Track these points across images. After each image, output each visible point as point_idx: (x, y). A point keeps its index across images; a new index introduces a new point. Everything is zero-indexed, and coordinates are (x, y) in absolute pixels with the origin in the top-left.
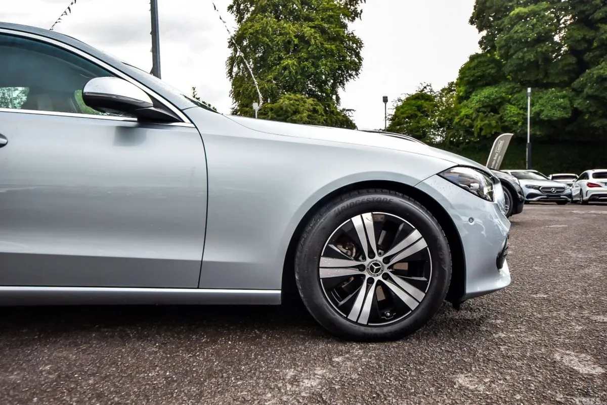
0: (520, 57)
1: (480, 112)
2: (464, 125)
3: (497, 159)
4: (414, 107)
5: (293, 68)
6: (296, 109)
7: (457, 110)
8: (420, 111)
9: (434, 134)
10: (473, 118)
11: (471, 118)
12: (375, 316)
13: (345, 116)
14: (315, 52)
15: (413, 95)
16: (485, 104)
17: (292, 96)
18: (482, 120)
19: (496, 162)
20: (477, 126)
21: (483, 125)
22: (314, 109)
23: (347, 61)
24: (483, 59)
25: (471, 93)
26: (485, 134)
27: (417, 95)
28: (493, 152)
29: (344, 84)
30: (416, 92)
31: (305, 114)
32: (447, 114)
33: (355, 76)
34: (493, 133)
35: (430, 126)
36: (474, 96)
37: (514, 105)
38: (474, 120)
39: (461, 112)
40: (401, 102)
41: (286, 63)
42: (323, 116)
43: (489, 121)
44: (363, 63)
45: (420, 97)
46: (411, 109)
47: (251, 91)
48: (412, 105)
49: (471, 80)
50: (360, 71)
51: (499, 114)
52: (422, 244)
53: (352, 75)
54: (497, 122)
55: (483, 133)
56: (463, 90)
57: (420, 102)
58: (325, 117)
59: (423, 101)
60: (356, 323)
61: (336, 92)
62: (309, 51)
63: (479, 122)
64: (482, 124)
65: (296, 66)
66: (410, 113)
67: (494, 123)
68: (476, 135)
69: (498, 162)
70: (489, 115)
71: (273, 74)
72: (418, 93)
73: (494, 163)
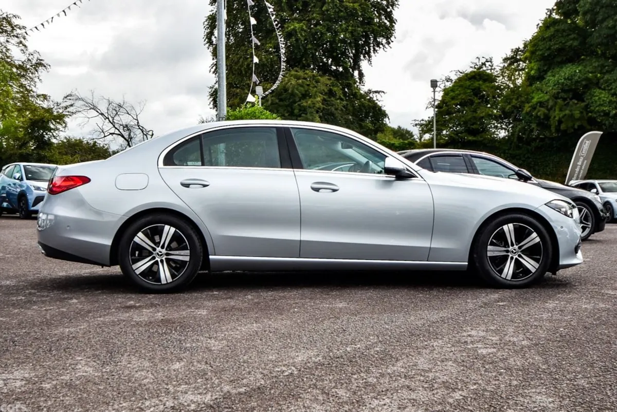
0: (610, 25)
1: (559, 99)
2: (537, 117)
3: (582, 163)
4: (469, 91)
5: (301, 35)
6: (306, 91)
7: (528, 94)
8: (477, 96)
9: (496, 127)
10: (549, 107)
11: (547, 106)
12: (515, 275)
13: (371, 100)
14: (331, 12)
15: (467, 74)
16: (566, 88)
17: (301, 73)
18: (561, 110)
19: (581, 169)
20: (555, 117)
21: (563, 117)
22: (330, 91)
23: (375, 24)
24: (562, 27)
25: (546, 72)
26: (565, 128)
27: (474, 74)
28: (576, 154)
29: (370, 57)
30: (471, 70)
31: (319, 99)
32: (514, 100)
33: (387, 46)
34: (576, 127)
35: (491, 116)
36: (549, 76)
37: (604, 89)
38: (551, 108)
39: (533, 98)
40: (450, 83)
41: (292, 27)
42: (342, 99)
43: (571, 111)
44: (396, 26)
45: (478, 77)
46: (465, 93)
47: (242, 66)
48: (466, 88)
49: (546, 55)
50: (392, 39)
51: (583, 101)
52: (538, 240)
53: (382, 44)
54: (581, 113)
55: (563, 127)
56: (535, 68)
57: (476, 84)
58: (345, 103)
59: (481, 82)
60: (505, 279)
61: (359, 67)
62: (324, 12)
63: (557, 112)
64: (561, 116)
65: (305, 31)
66: (463, 99)
67: (577, 114)
68: (553, 129)
69: (583, 168)
70: (571, 103)
71: (273, 42)
72: (474, 72)
73: (577, 170)
